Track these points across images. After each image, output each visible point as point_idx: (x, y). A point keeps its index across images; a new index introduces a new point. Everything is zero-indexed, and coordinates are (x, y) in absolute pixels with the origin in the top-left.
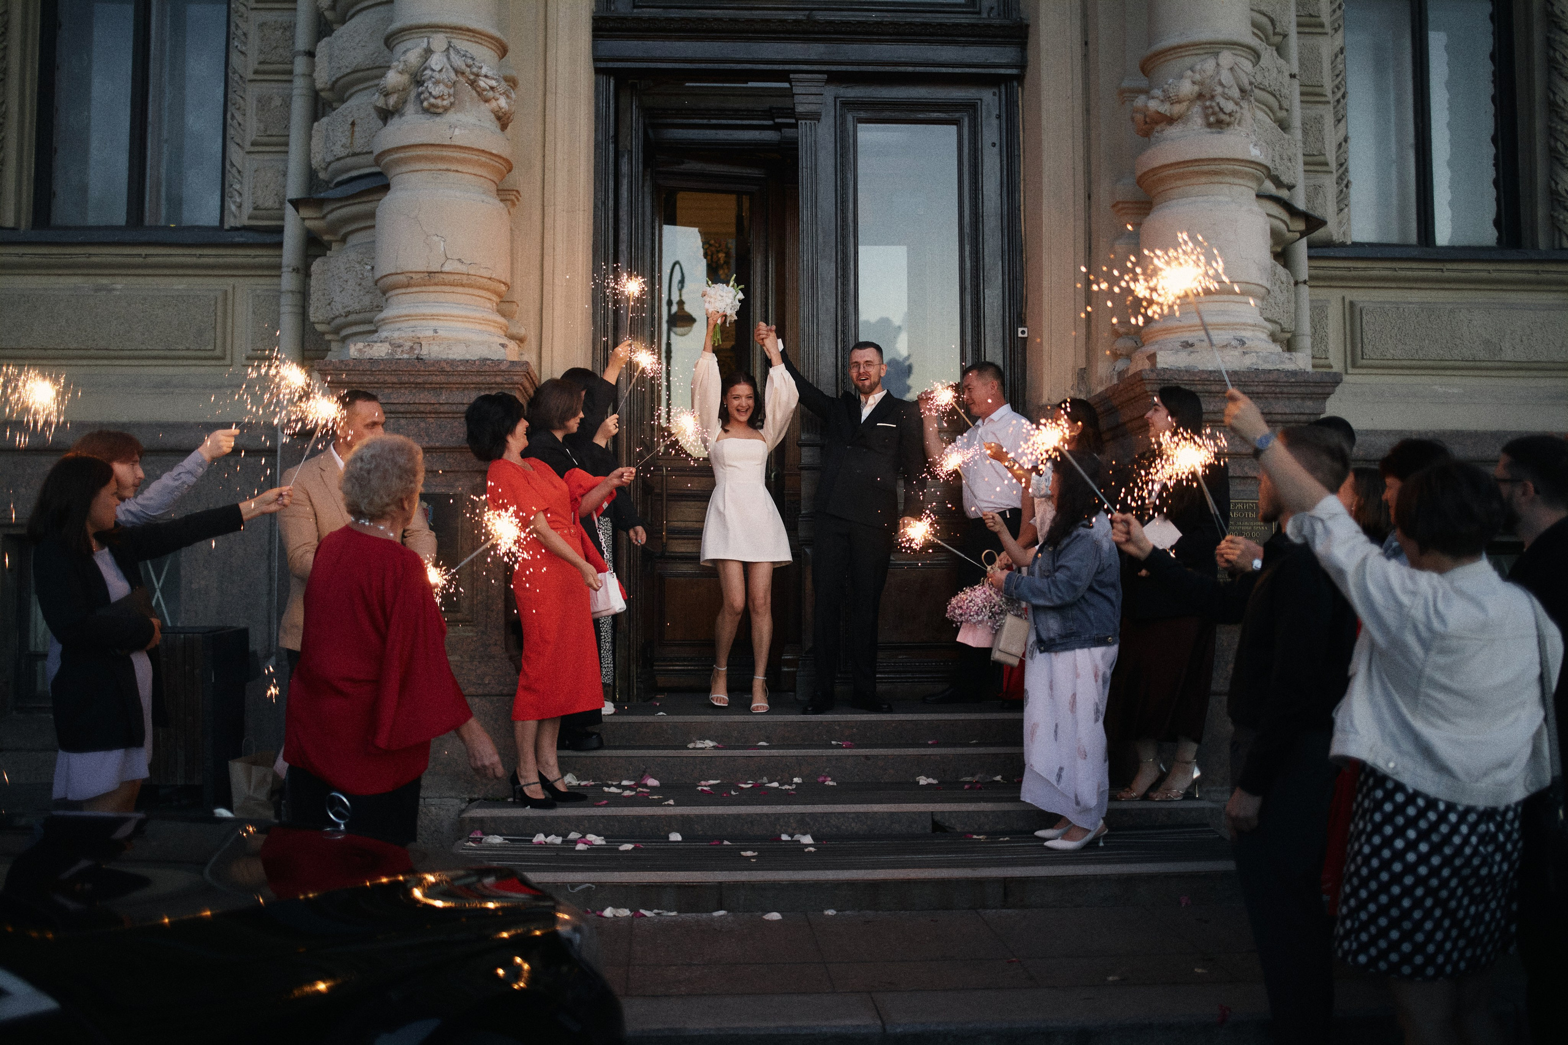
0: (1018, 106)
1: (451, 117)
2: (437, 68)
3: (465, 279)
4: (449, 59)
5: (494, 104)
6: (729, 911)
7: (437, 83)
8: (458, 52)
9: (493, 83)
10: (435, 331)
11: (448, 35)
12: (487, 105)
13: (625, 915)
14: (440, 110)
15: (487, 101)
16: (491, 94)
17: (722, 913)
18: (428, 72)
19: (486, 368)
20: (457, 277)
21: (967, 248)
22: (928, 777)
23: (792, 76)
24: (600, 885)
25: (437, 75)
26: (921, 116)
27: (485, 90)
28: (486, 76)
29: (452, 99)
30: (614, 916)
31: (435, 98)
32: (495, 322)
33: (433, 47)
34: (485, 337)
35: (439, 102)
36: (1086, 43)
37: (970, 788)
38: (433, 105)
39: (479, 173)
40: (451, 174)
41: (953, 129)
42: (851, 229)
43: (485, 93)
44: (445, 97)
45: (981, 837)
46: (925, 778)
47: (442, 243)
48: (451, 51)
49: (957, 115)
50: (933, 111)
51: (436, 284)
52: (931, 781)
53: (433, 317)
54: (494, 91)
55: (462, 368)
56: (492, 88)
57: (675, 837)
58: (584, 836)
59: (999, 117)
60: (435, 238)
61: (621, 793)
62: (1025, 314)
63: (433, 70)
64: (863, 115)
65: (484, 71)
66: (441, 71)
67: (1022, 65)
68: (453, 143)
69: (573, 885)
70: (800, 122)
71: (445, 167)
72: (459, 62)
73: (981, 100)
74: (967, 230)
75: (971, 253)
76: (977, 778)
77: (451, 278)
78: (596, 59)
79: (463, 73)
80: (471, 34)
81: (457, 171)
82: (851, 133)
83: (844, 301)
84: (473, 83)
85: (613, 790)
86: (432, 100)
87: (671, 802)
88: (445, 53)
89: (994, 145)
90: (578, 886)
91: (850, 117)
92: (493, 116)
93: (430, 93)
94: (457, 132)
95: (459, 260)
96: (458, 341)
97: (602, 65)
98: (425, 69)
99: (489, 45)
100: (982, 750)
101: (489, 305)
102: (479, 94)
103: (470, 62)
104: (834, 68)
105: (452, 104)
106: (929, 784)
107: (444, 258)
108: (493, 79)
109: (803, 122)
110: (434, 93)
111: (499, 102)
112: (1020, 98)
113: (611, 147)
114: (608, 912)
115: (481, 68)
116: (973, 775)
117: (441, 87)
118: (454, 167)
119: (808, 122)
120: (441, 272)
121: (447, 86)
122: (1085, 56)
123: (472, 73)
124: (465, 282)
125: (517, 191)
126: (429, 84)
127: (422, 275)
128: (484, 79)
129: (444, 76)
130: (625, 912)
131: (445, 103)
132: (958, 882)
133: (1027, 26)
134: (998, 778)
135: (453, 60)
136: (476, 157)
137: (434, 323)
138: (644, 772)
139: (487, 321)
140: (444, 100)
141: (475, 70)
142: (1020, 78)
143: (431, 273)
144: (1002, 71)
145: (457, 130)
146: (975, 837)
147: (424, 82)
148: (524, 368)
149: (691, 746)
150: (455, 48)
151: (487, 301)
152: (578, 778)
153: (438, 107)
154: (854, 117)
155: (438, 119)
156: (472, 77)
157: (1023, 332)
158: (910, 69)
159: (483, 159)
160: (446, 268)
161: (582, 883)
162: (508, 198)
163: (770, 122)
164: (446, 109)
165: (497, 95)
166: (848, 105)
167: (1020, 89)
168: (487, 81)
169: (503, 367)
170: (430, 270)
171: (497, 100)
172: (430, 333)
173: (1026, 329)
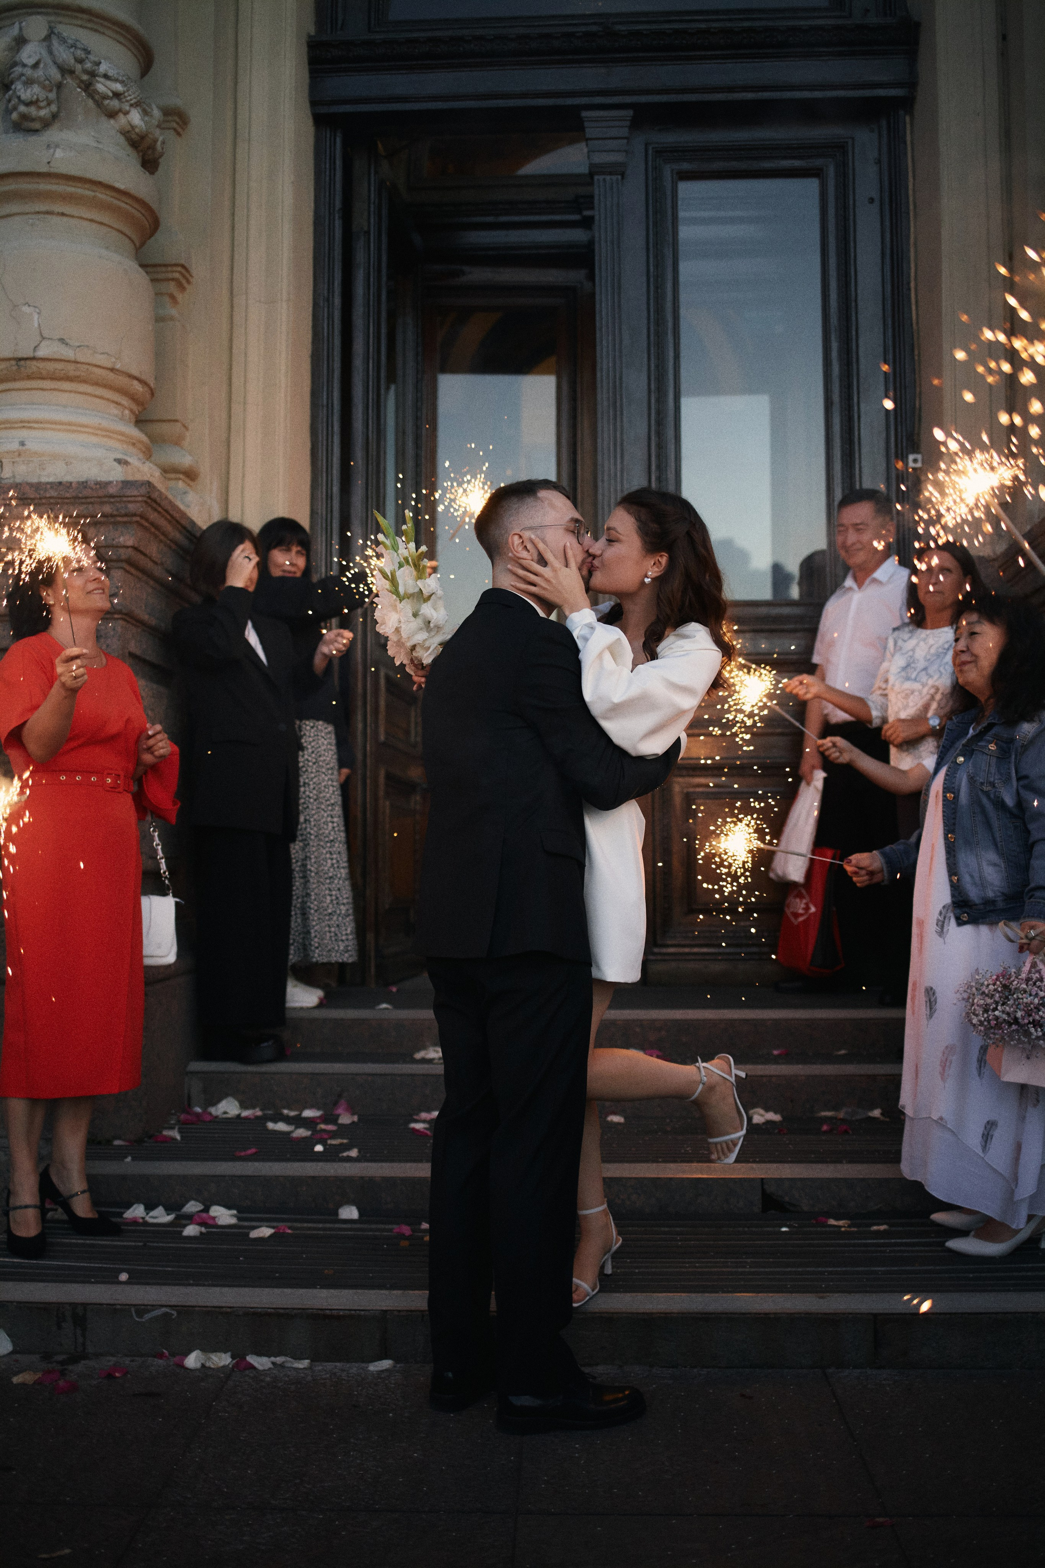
0: (905, 143)
1: (54, 134)
2: (31, 62)
3: (71, 369)
4: (50, 52)
5: (122, 120)
6: (397, 1360)
7: (29, 82)
8: (63, 41)
9: (118, 87)
10: (22, 444)
11: (52, 18)
12: (112, 121)
13: (222, 1364)
14: (37, 125)
15: (112, 115)
16: (115, 104)
17: (386, 1364)
18: (18, 69)
19: (86, 493)
20: (59, 366)
21: (835, 345)
22: (767, 1110)
23: (584, 114)
24: (185, 1311)
25: (28, 72)
26: (767, 165)
27: (105, 97)
28: (106, 76)
29: (54, 108)
30: (203, 1365)
31: (28, 104)
32: (122, 434)
33: (28, 33)
34: (100, 453)
35: (33, 111)
36: (1004, 38)
37: (830, 1131)
38: (24, 117)
39: (98, 219)
40: (55, 219)
41: (812, 185)
42: (670, 324)
43: (106, 102)
44: (42, 104)
45: (841, 1223)
46: (761, 1111)
47: (36, 316)
48: (55, 42)
49: (818, 162)
50: (785, 158)
51: (29, 377)
52: (772, 1116)
53: (25, 424)
54: (120, 100)
55: (53, 493)
56: (117, 95)
57: (350, 1213)
58: (206, 1210)
59: (879, 162)
60: (26, 309)
61: (289, 1133)
62: (919, 434)
63: (24, 65)
64: (685, 166)
65: (103, 68)
66: (36, 66)
67: (912, 84)
68: (52, 170)
69: (142, 1309)
70: (596, 177)
71: (43, 208)
72: (64, 55)
73: (853, 139)
74: (834, 320)
75: (840, 355)
76: (841, 1115)
77: (51, 366)
78: (314, 103)
79: (72, 72)
80: (85, 16)
81: (63, 214)
82: (669, 193)
83: (660, 423)
84: (87, 87)
85: (281, 1127)
86: (22, 108)
87: (354, 1153)
88: (45, 44)
89: (872, 201)
90: (149, 1311)
91: (667, 171)
92: (122, 140)
93: (19, 97)
94: (59, 154)
95: (62, 340)
96: (55, 457)
97: (324, 110)
98: (15, 64)
99: (114, 36)
100: (850, 1069)
101: (116, 412)
102: (99, 104)
103: (80, 53)
104: (643, 99)
105: (55, 116)
106: (769, 1122)
107: (39, 338)
108: (116, 80)
109: (601, 177)
110: (23, 97)
111: (130, 117)
112: (908, 132)
113: (338, 223)
114: (193, 1360)
115: (98, 64)
116: (835, 1108)
117: (36, 89)
118: (58, 208)
119: (608, 178)
120: (34, 358)
121: (44, 87)
122: (1003, 54)
123: (86, 72)
124: (72, 373)
125: (183, 266)
126: (18, 86)
127: (7, 364)
128: (102, 80)
129: (39, 73)
130: (223, 1360)
131: (42, 113)
132: (793, 1320)
133: (918, 25)
134: (876, 1113)
135: (56, 53)
136: (92, 194)
137: (24, 434)
138: (340, 1096)
139: (108, 433)
140: (40, 108)
141: (88, 65)
142: (907, 103)
143: (20, 359)
144: (881, 92)
145: (58, 151)
146: (832, 1222)
147: (12, 83)
148: (143, 491)
149: (419, 1055)
150: (59, 35)
151: (112, 405)
152: (243, 1106)
153: (33, 120)
154: (672, 171)
155: (33, 138)
156: (85, 77)
157: (915, 461)
158: (750, 96)
159: (102, 196)
160: (40, 353)
161: (154, 1307)
162: (170, 276)
163: (576, 217)
164: (47, 124)
165: (126, 107)
166: (665, 153)
167: (908, 119)
168: (108, 83)
169: (112, 490)
170: (20, 355)
171: (126, 113)
172: (15, 446)
173: (919, 457)
